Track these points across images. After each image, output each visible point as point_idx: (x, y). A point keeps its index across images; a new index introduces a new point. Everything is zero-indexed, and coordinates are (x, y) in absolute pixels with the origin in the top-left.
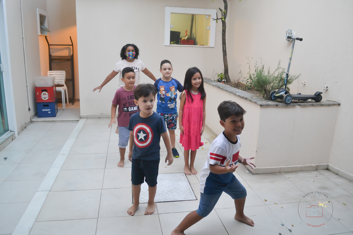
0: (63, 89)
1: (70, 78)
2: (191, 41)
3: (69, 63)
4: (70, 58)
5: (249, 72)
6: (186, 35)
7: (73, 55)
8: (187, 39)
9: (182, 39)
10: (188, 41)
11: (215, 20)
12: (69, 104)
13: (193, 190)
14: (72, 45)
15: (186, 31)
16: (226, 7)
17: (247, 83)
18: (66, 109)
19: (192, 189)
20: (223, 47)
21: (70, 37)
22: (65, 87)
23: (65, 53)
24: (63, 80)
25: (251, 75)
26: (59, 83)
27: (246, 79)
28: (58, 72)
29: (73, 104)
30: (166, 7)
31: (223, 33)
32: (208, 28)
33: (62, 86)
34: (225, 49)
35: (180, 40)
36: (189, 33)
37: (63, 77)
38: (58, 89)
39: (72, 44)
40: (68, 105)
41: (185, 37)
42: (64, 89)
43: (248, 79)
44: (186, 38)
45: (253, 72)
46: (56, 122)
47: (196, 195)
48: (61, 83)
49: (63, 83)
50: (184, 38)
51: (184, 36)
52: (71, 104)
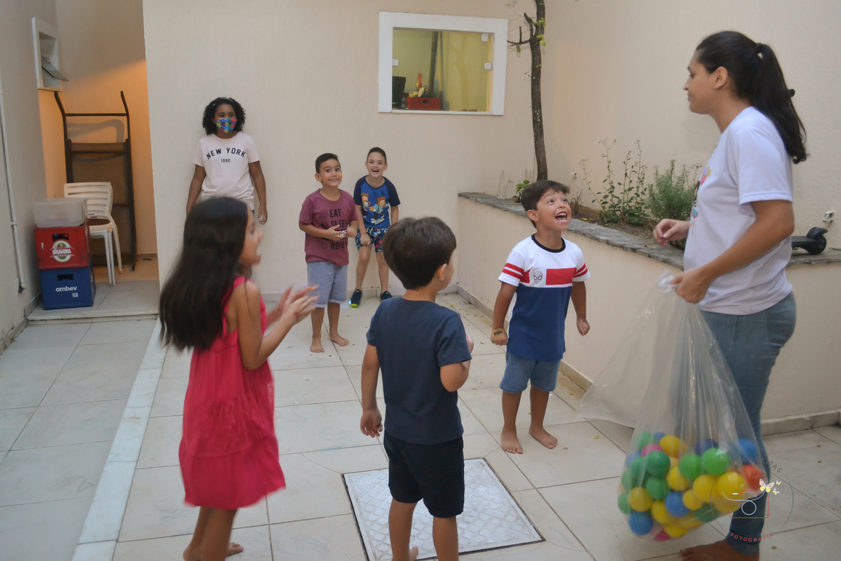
0: (108, 232)
1: (123, 199)
2: (432, 100)
3: (120, 160)
4: (121, 148)
5: (609, 176)
6: (420, 86)
7: (128, 141)
8: (423, 96)
9: (410, 96)
10: (425, 102)
11: (515, 46)
12: (123, 268)
13: (523, 512)
14: (127, 114)
15: (420, 76)
16: (541, 12)
17: (604, 207)
18: (116, 283)
19: (521, 508)
20: (534, 115)
21: (122, 92)
22: (112, 224)
23: (108, 136)
24: (105, 205)
25: (615, 184)
26: (96, 214)
27: (601, 197)
28: (91, 186)
29: (133, 269)
30: (380, 13)
31: (534, 78)
32: (487, 66)
33: (105, 222)
34: (539, 120)
35: (404, 99)
36: (426, 81)
37: (106, 199)
38: (95, 230)
39: (125, 112)
40: (120, 273)
41: (418, 90)
42: (111, 230)
43: (606, 197)
44: (420, 93)
45: (618, 177)
46: (94, 320)
47: (536, 526)
48: (100, 216)
49: (107, 214)
50: (415, 93)
51: (414, 90)
52: (128, 268)
